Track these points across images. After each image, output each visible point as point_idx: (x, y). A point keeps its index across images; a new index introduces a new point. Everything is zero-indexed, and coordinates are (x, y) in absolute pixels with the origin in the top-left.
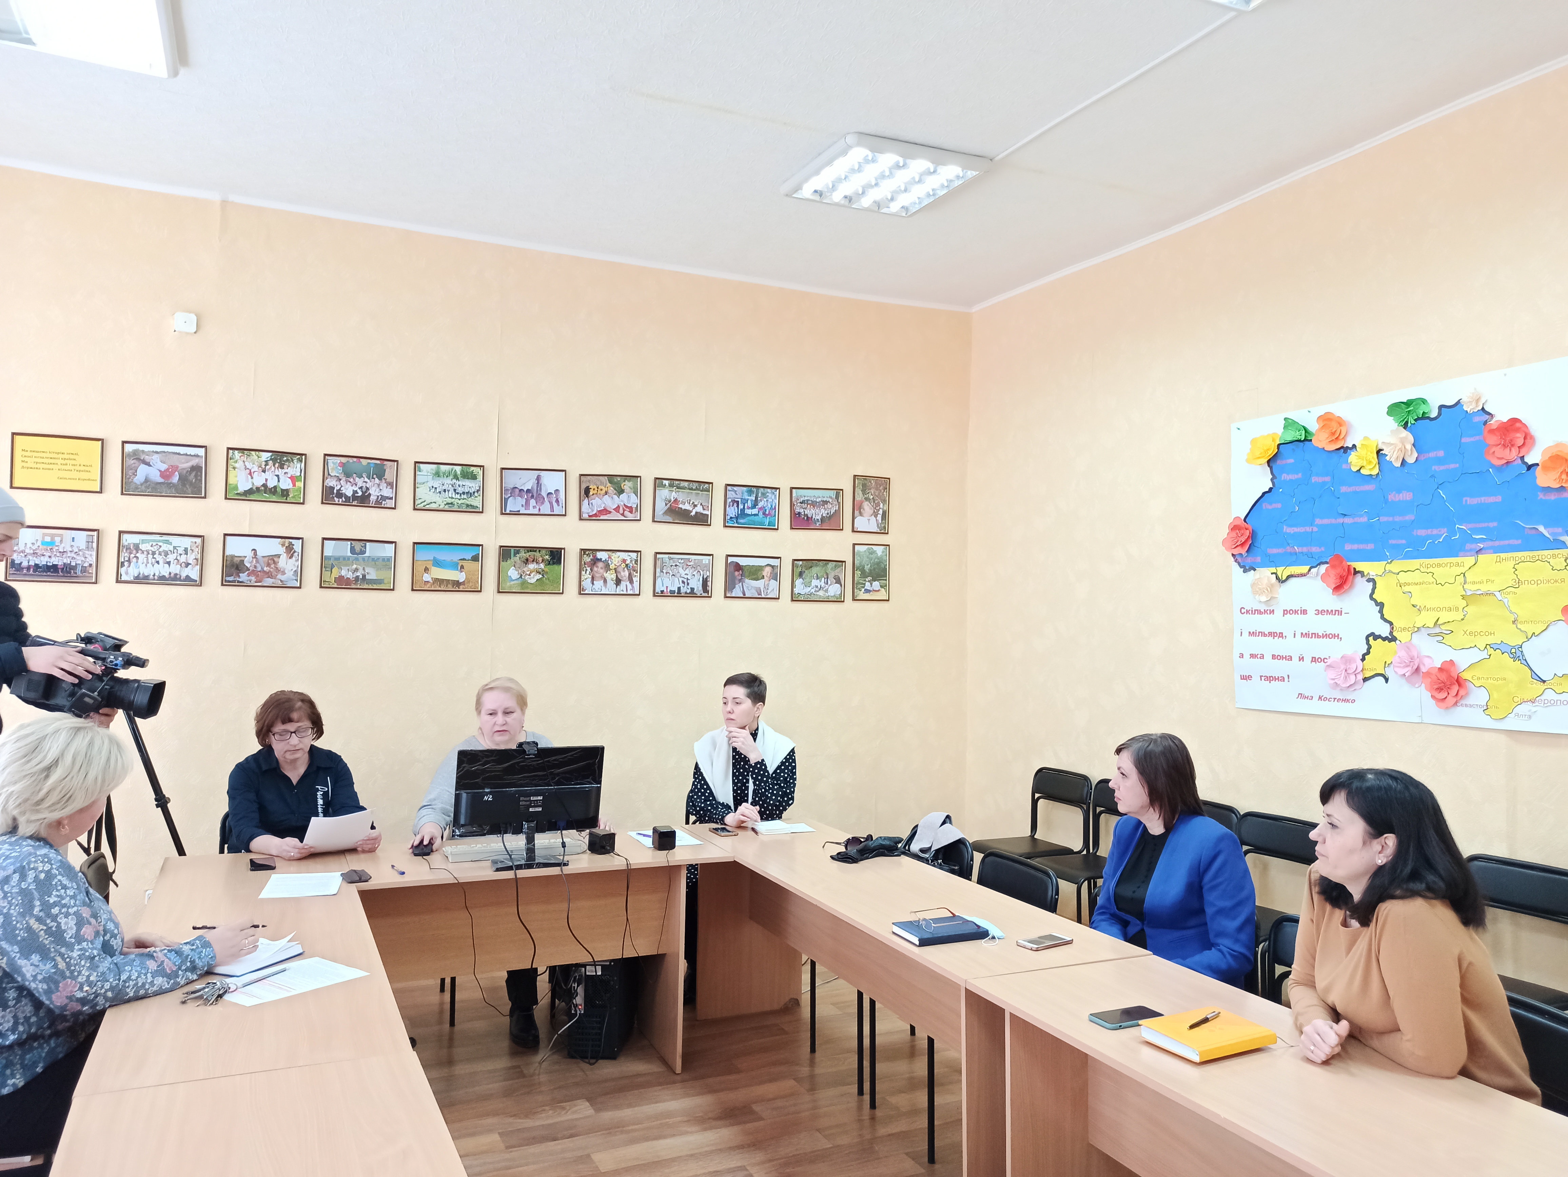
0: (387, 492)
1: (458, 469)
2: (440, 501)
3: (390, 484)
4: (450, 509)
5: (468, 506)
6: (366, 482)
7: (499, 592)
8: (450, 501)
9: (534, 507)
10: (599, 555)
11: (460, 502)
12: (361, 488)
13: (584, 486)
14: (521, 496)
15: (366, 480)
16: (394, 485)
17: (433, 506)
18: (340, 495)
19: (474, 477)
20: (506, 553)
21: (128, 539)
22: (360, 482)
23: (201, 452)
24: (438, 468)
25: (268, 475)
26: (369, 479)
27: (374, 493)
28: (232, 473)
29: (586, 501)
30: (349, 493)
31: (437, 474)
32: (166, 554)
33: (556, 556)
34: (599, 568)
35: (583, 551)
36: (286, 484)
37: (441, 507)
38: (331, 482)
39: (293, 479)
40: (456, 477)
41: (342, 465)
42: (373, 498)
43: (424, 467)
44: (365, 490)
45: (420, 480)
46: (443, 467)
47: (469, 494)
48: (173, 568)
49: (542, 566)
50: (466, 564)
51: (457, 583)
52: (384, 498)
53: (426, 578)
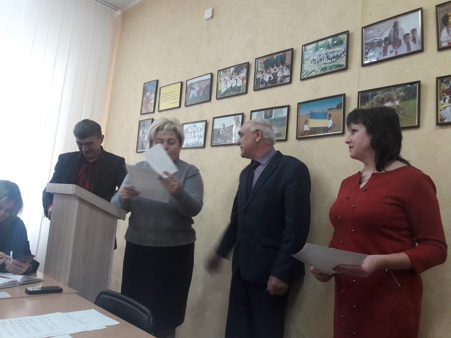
1: (330, 40)
2: (316, 69)
3: (287, 67)
4: (325, 72)
5: (336, 66)
6: (275, 70)
8: (324, 66)
9: (391, 52)
11: (331, 65)
12: (273, 74)
13: (442, 16)
14: (380, 46)
15: (276, 68)
16: (291, 68)
17: (314, 74)
18: (263, 82)
19: (340, 43)
22: (272, 71)
23: (210, 76)
24: (317, 45)
25: (233, 81)
26: (277, 66)
27: (279, 75)
28: (220, 84)
29: (445, 30)
30: (267, 80)
32: (195, 132)
35: (440, 79)
36: (240, 83)
37: (318, 73)
38: (259, 76)
39: (243, 79)
40: (329, 47)
41: (265, 63)
42: (279, 79)
43: (308, 47)
44: (275, 75)
45: (305, 57)
46: (320, 43)
47: (337, 57)
48: (197, 139)
49: (397, 103)
50: (332, 112)
51: (326, 129)
52: (285, 77)
53: (306, 128)
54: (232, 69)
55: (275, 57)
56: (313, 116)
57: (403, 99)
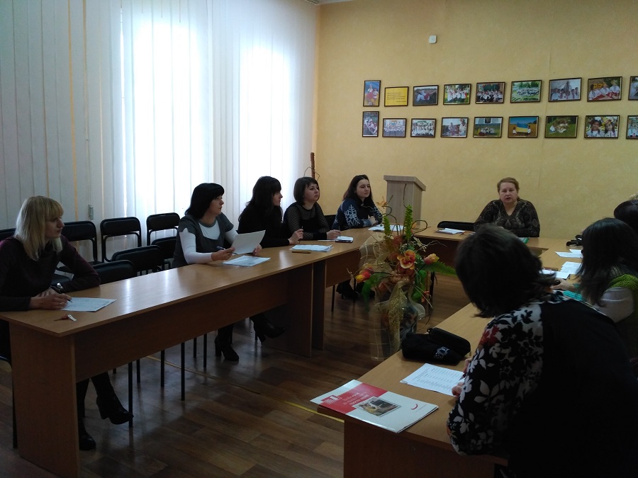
0: (500, 96)
1: (530, 83)
2: (522, 98)
3: (501, 93)
4: (526, 101)
5: (534, 99)
7: (545, 137)
8: (526, 97)
9: (565, 97)
10: (596, 118)
11: (530, 98)
12: (490, 95)
13: (590, 84)
14: (559, 92)
15: (492, 92)
16: (503, 93)
17: (519, 100)
18: (482, 99)
19: (537, 86)
20: (550, 119)
21: (415, 121)
22: (490, 93)
23: (436, 87)
24: (521, 84)
25: (457, 94)
27: (495, 97)
28: (446, 94)
29: (591, 92)
30: (486, 98)
31: (521, 86)
32: (425, 126)
33: (573, 119)
34: (596, 125)
35: (588, 117)
36: (463, 97)
37: (523, 101)
38: (479, 94)
39: (466, 94)
40: (529, 87)
41: (484, 87)
42: (495, 99)
43: (515, 83)
44: (492, 96)
45: (514, 89)
46: (524, 83)
47: (535, 94)
48: (427, 131)
49: (566, 125)
50: (531, 125)
51: (527, 134)
52: (499, 99)
53: (514, 132)
54: (457, 86)
55: (492, 84)
56: (519, 125)
57: (569, 123)
